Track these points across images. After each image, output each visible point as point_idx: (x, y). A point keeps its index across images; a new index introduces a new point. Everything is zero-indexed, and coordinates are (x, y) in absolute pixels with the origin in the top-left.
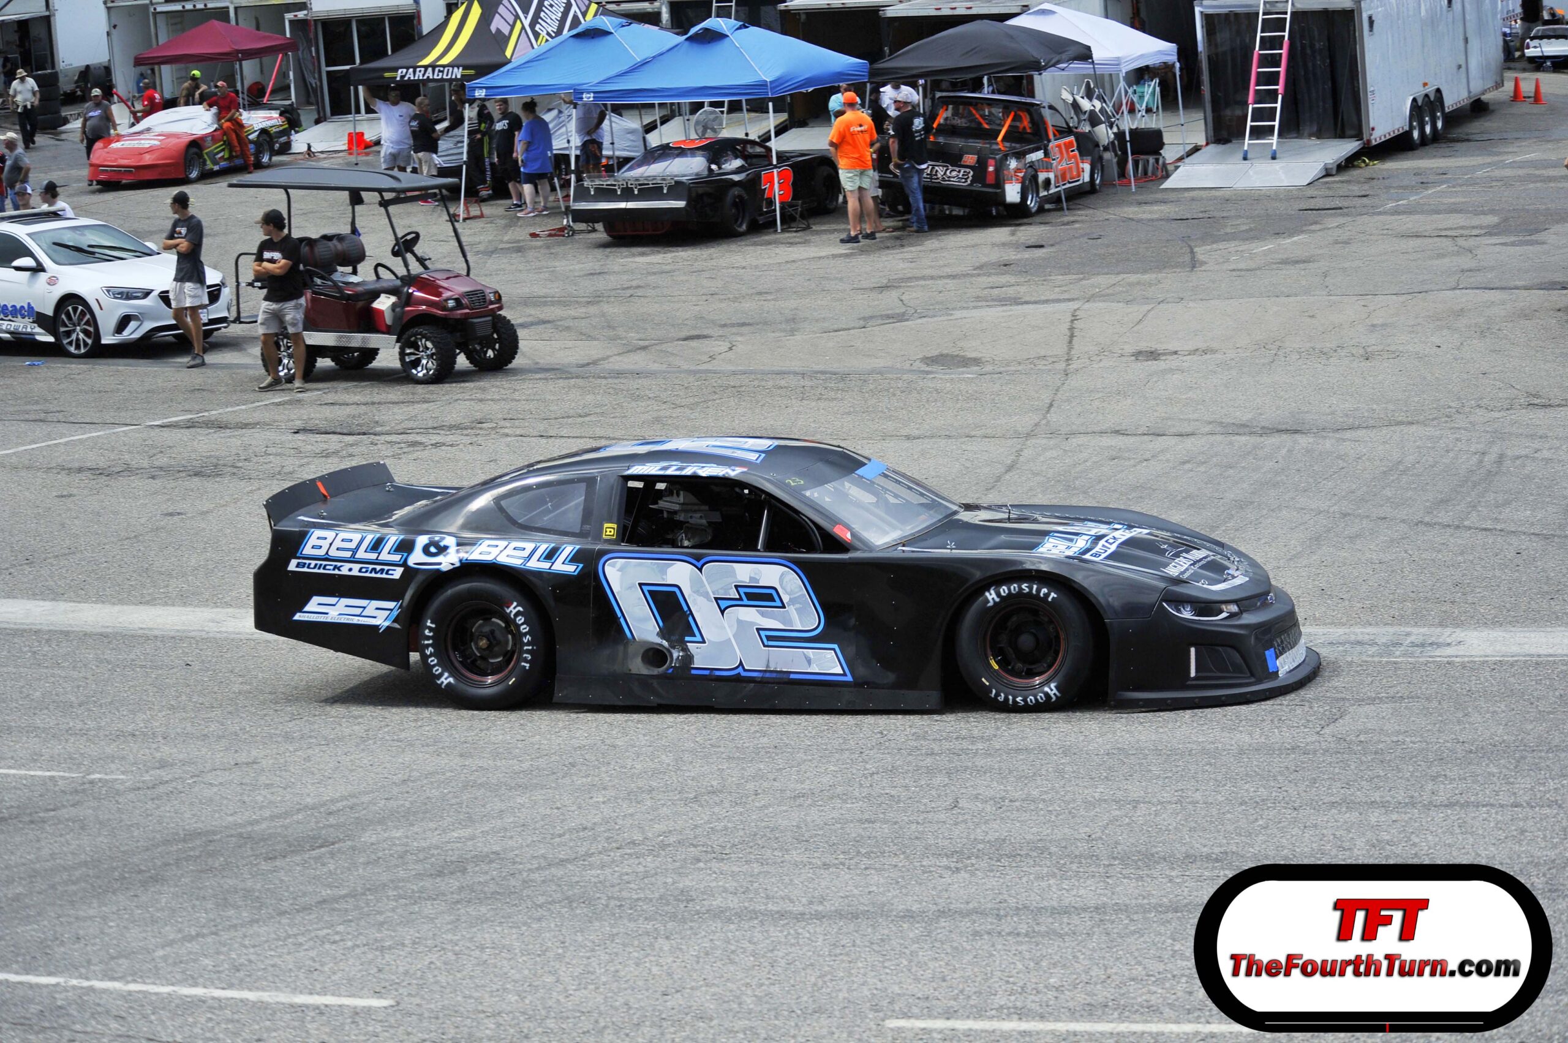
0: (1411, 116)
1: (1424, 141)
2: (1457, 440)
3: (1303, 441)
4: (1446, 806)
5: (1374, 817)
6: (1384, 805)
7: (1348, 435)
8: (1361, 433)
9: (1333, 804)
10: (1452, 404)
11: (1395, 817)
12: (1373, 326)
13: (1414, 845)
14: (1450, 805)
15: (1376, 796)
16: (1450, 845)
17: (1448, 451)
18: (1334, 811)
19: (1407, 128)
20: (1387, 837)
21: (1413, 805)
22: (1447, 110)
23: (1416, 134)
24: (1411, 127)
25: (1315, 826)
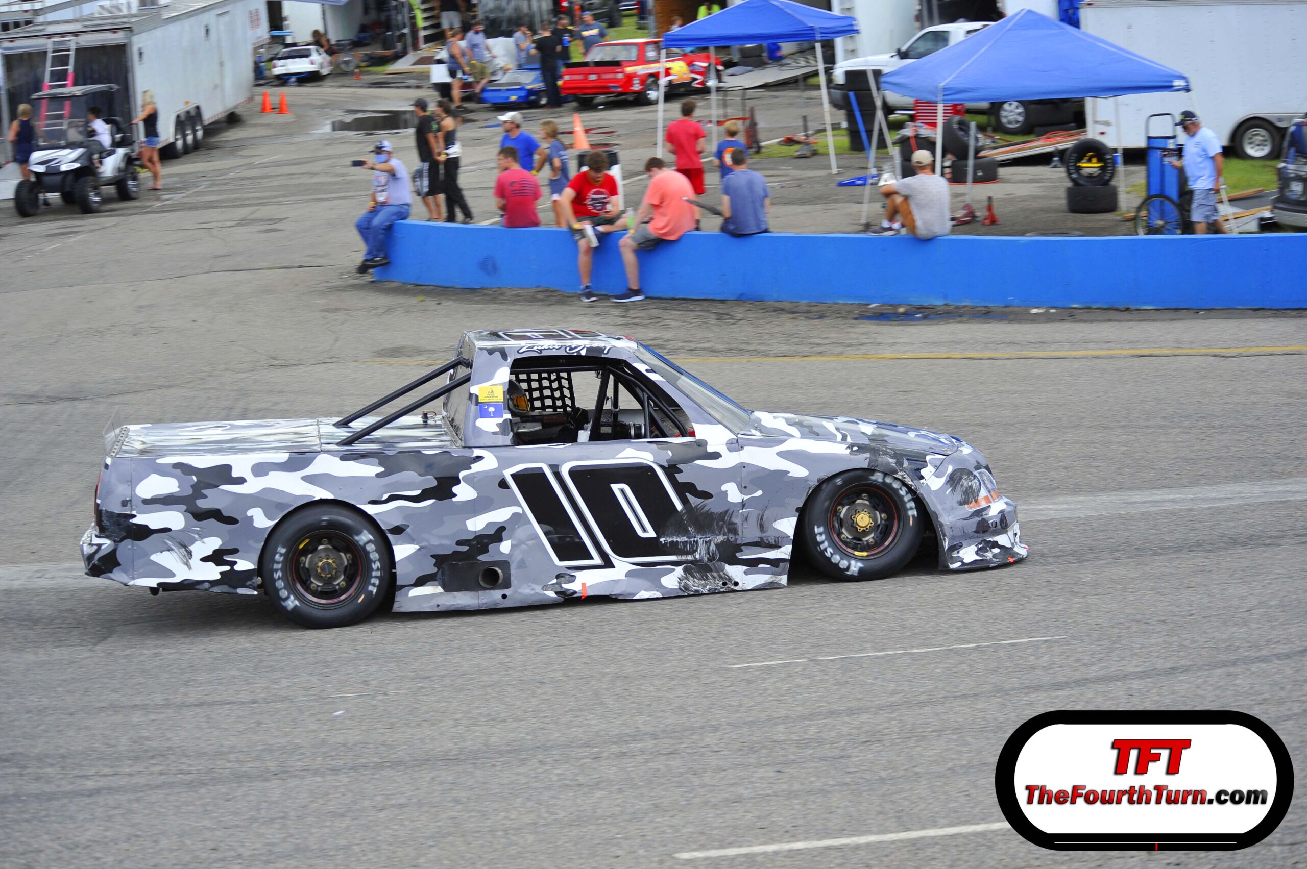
0: (176, 130)
1: (188, 150)
2: (209, 398)
3: (81, 406)
4: (195, 705)
5: (136, 717)
6: (144, 707)
7: (118, 399)
8: (129, 397)
9: (102, 709)
10: (205, 369)
11: (153, 717)
12: (141, 307)
13: (168, 739)
14: (201, 704)
15: (138, 700)
16: (198, 738)
17: (201, 408)
18: (103, 715)
19: (172, 140)
20: (147, 734)
21: (167, 705)
22: (206, 123)
23: (180, 144)
24: (176, 140)
25: (87, 728)
